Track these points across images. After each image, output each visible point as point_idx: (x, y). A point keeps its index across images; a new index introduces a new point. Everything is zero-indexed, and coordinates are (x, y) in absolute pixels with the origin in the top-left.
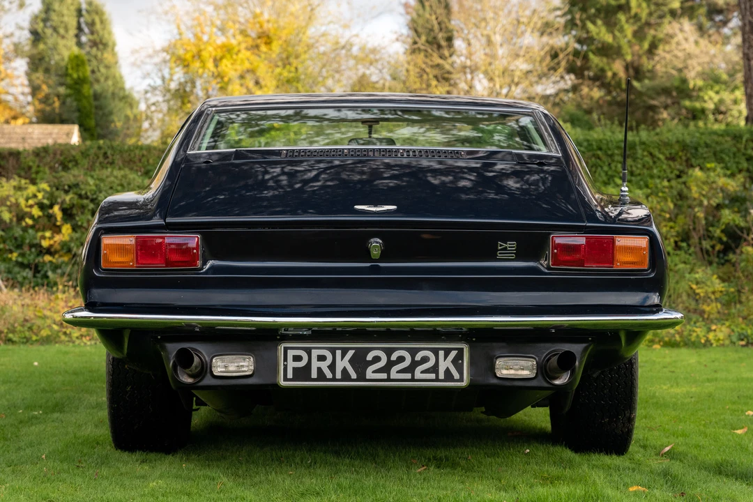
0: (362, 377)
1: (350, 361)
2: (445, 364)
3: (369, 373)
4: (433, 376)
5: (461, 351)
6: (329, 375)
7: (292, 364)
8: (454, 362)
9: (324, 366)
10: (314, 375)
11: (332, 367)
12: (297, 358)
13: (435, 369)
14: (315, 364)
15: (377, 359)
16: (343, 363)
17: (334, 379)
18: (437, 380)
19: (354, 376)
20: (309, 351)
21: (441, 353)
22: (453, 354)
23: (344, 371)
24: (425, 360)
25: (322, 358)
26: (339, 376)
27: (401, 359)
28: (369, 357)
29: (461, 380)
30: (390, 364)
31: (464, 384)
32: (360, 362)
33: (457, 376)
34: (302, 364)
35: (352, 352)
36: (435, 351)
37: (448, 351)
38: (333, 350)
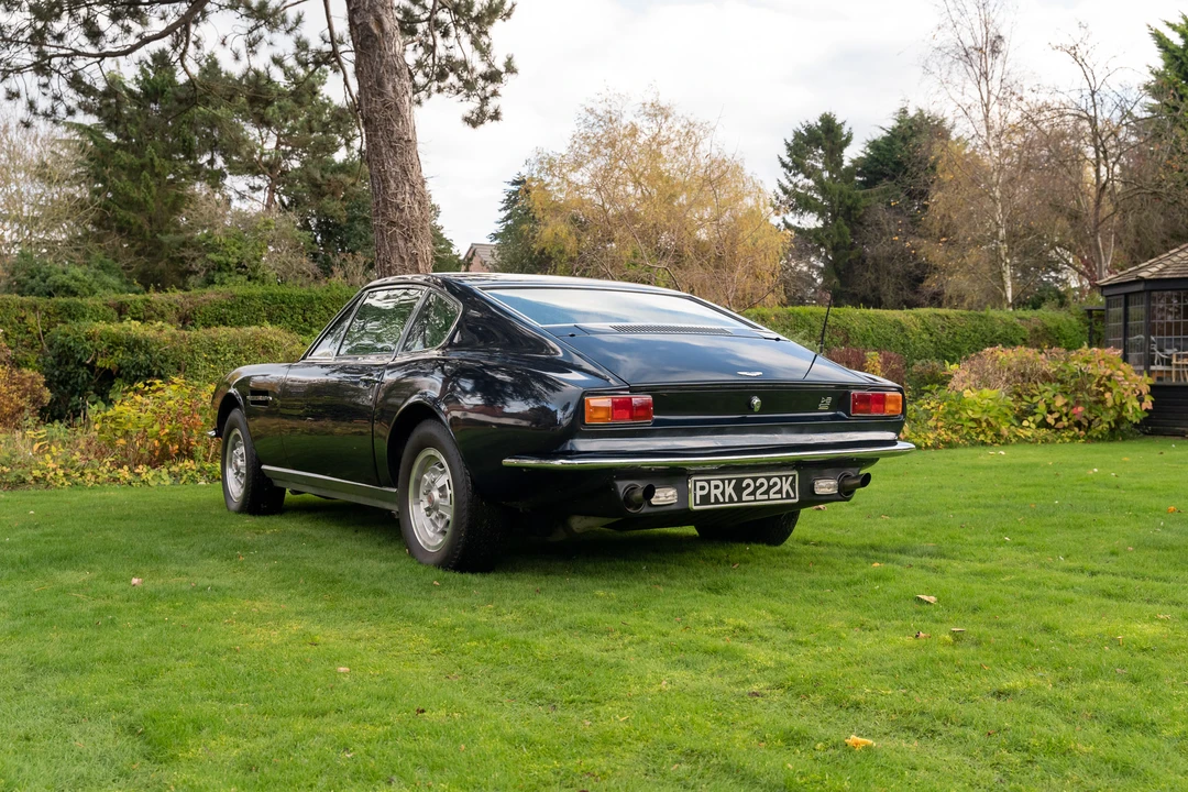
0: (740, 500)
1: (733, 488)
2: (786, 487)
3: (745, 498)
4: (779, 496)
5: (794, 476)
6: (721, 500)
7: (699, 493)
8: (791, 485)
9: (718, 492)
10: (713, 500)
11: (723, 493)
12: (702, 488)
13: (780, 491)
14: (713, 492)
15: (748, 485)
16: (729, 490)
17: (724, 502)
18: (782, 499)
19: (736, 499)
20: (708, 482)
21: (784, 479)
22: (791, 478)
23: (730, 496)
24: (775, 484)
25: (717, 487)
26: (727, 500)
27: (762, 485)
28: (744, 485)
29: (795, 497)
30: (756, 488)
31: (796, 500)
32: (739, 489)
33: (792, 495)
34: (705, 492)
35: (734, 481)
36: (780, 478)
37: (787, 477)
38: (723, 481)
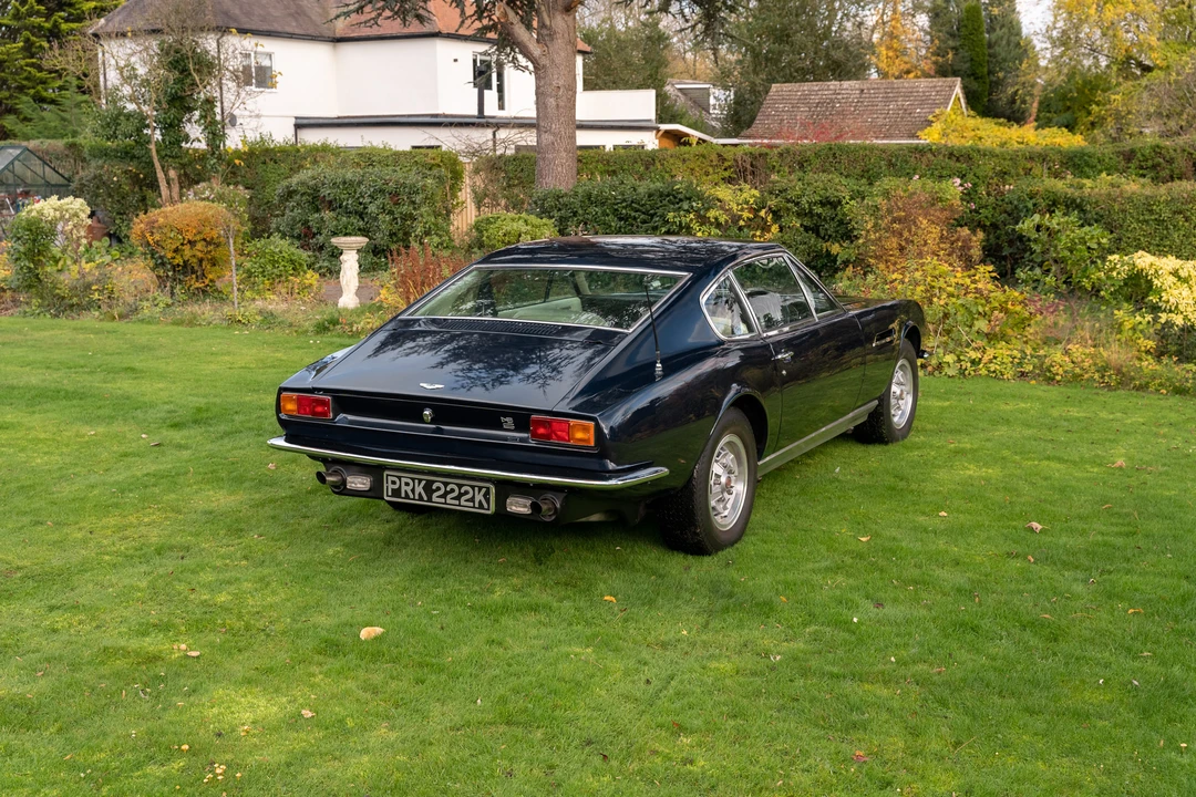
0: (430, 500)
1: (423, 488)
2: (479, 497)
3: (434, 498)
4: (471, 504)
5: (488, 489)
6: (412, 496)
7: (391, 486)
8: (485, 496)
9: (409, 489)
10: (403, 495)
11: (413, 491)
12: (394, 483)
13: (472, 500)
14: (404, 488)
15: (438, 489)
16: (419, 489)
17: (414, 499)
18: (474, 507)
19: (425, 498)
20: (399, 478)
21: (476, 489)
22: (484, 490)
23: (420, 494)
24: (466, 493)
25: (407, 484)
26: (417, 497)
27: (452, 491)
28: (434, 487)
29: (488, 509)
30: (446, 493)
31: (489, 512)
32: (429, 489)
33: (486, 505)
34: (396, 487)
35: (424, 482)
36: (473, 487)
37: (480, 488)
38: (413, 479)
